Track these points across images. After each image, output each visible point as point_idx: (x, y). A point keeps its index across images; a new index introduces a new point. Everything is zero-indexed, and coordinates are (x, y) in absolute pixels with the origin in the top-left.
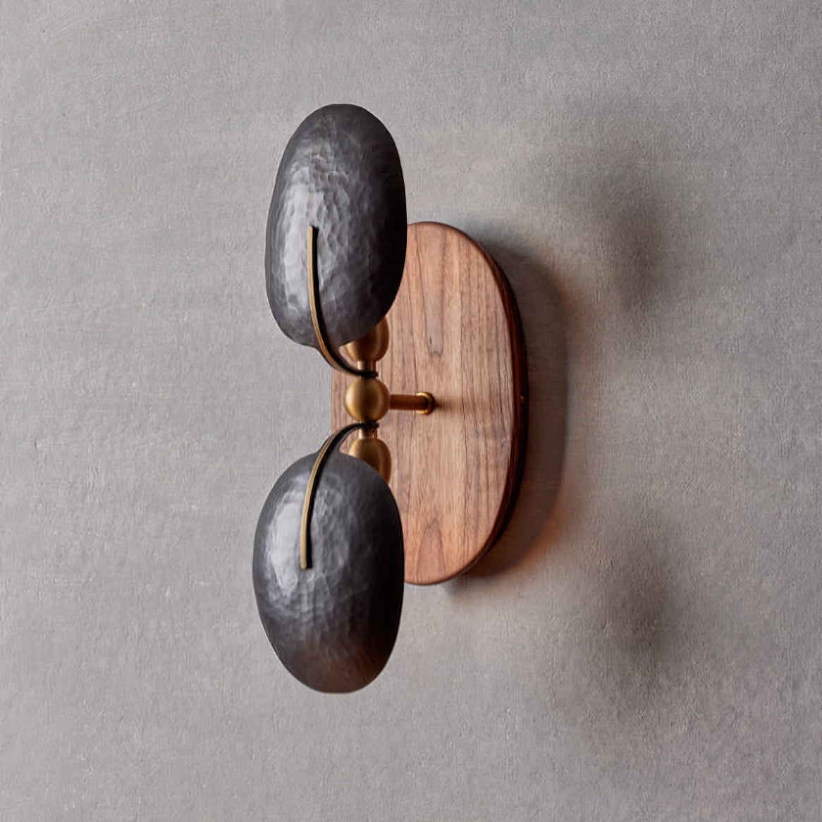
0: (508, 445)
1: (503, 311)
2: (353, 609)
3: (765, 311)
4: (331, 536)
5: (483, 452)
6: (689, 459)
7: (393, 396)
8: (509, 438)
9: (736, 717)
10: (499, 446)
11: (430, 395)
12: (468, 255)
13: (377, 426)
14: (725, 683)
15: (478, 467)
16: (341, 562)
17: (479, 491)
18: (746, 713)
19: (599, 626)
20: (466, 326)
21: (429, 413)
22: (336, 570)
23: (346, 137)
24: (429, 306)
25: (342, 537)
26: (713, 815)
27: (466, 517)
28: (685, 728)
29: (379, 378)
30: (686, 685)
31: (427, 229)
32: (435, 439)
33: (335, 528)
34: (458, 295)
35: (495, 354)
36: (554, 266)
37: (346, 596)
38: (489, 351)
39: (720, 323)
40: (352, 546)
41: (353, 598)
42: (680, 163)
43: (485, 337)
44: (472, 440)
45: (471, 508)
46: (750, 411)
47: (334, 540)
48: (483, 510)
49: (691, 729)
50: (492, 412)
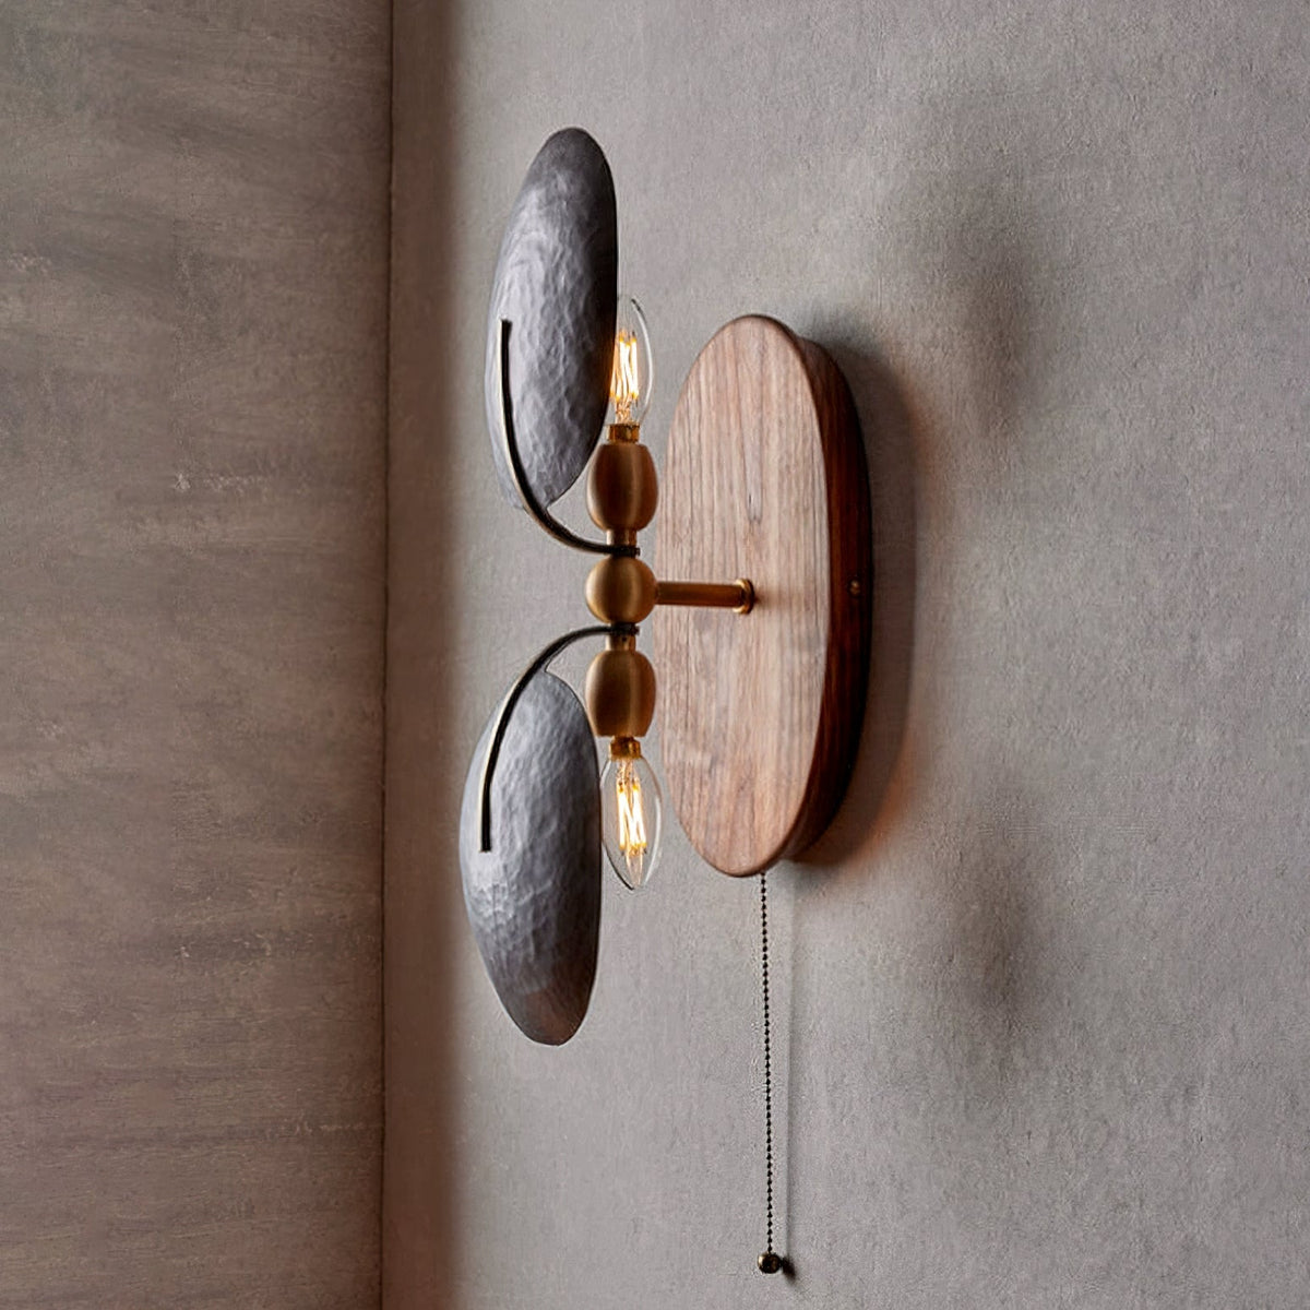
0: (822, 661)
1: (820, 446)
2: (536, 916)
3: (1157, 420)
4: (510, 804)
5: (797, 673)
6: (1055, 686)
7: (661, 585)
8: (822, 650)
9: (1109, 1134)
10: (813, 661)
11: (749, 583)
12: (786, 361)
13: (636, 631)
14: (1096, 1075)
15: (792, 694)
16: (519, 845)
17: (792, 732)
18: (1121, 1131)
19: (946, 959)
20: (784, 472)
21: (748, 612)
22: (514, 855)
23: (555, 177)
24: (748, 446)
25: (522, 805)
26: (1076, 1300)
27: (778, 775)
28: (1045, 1143)
29: (641, 558)
30: (1047, 1070)
31: (747, 326)
32: (754, 651)
33: (515, 789)
34: (776, 426)
35: (811, 515)
36: (903, 372)
37: (527, 898)
38: (806, 511)
39: (1099, 447)
40: (532, 818)
41: (534, 900)
42: (1052, 177)
43: (802, 488)
44: (788, 653)
45: (784, 762)
46: (1134, 599)
47: (513, 809)
48: (795, 762)
49: (1051, 1146)
50: (807, 609)
